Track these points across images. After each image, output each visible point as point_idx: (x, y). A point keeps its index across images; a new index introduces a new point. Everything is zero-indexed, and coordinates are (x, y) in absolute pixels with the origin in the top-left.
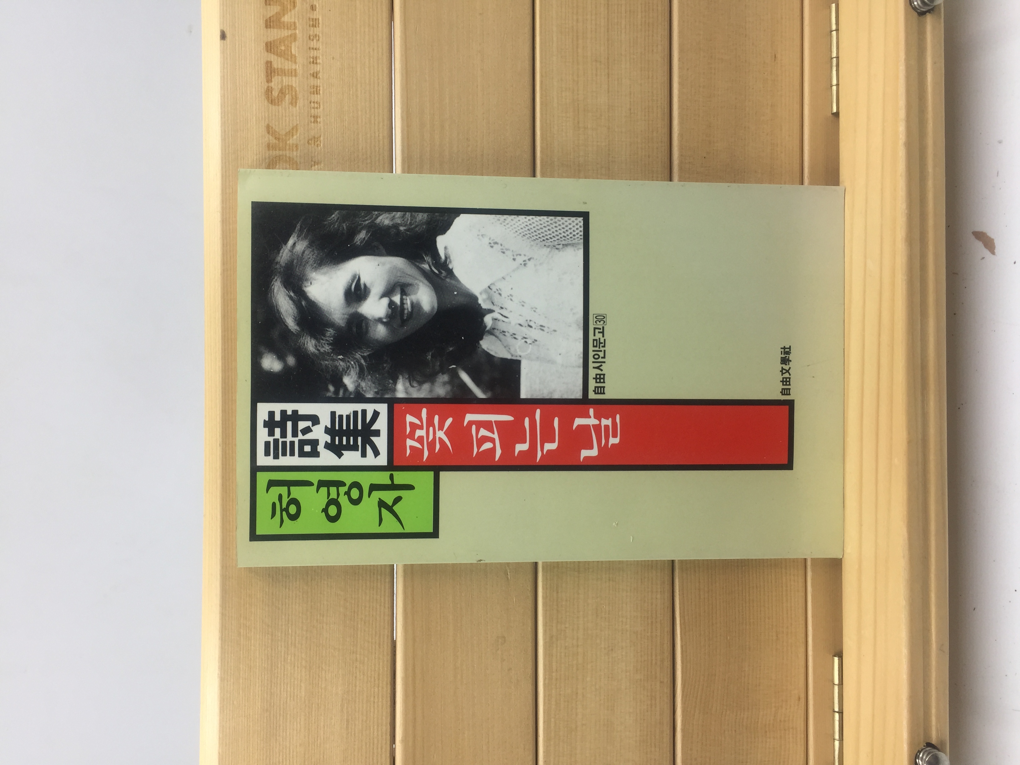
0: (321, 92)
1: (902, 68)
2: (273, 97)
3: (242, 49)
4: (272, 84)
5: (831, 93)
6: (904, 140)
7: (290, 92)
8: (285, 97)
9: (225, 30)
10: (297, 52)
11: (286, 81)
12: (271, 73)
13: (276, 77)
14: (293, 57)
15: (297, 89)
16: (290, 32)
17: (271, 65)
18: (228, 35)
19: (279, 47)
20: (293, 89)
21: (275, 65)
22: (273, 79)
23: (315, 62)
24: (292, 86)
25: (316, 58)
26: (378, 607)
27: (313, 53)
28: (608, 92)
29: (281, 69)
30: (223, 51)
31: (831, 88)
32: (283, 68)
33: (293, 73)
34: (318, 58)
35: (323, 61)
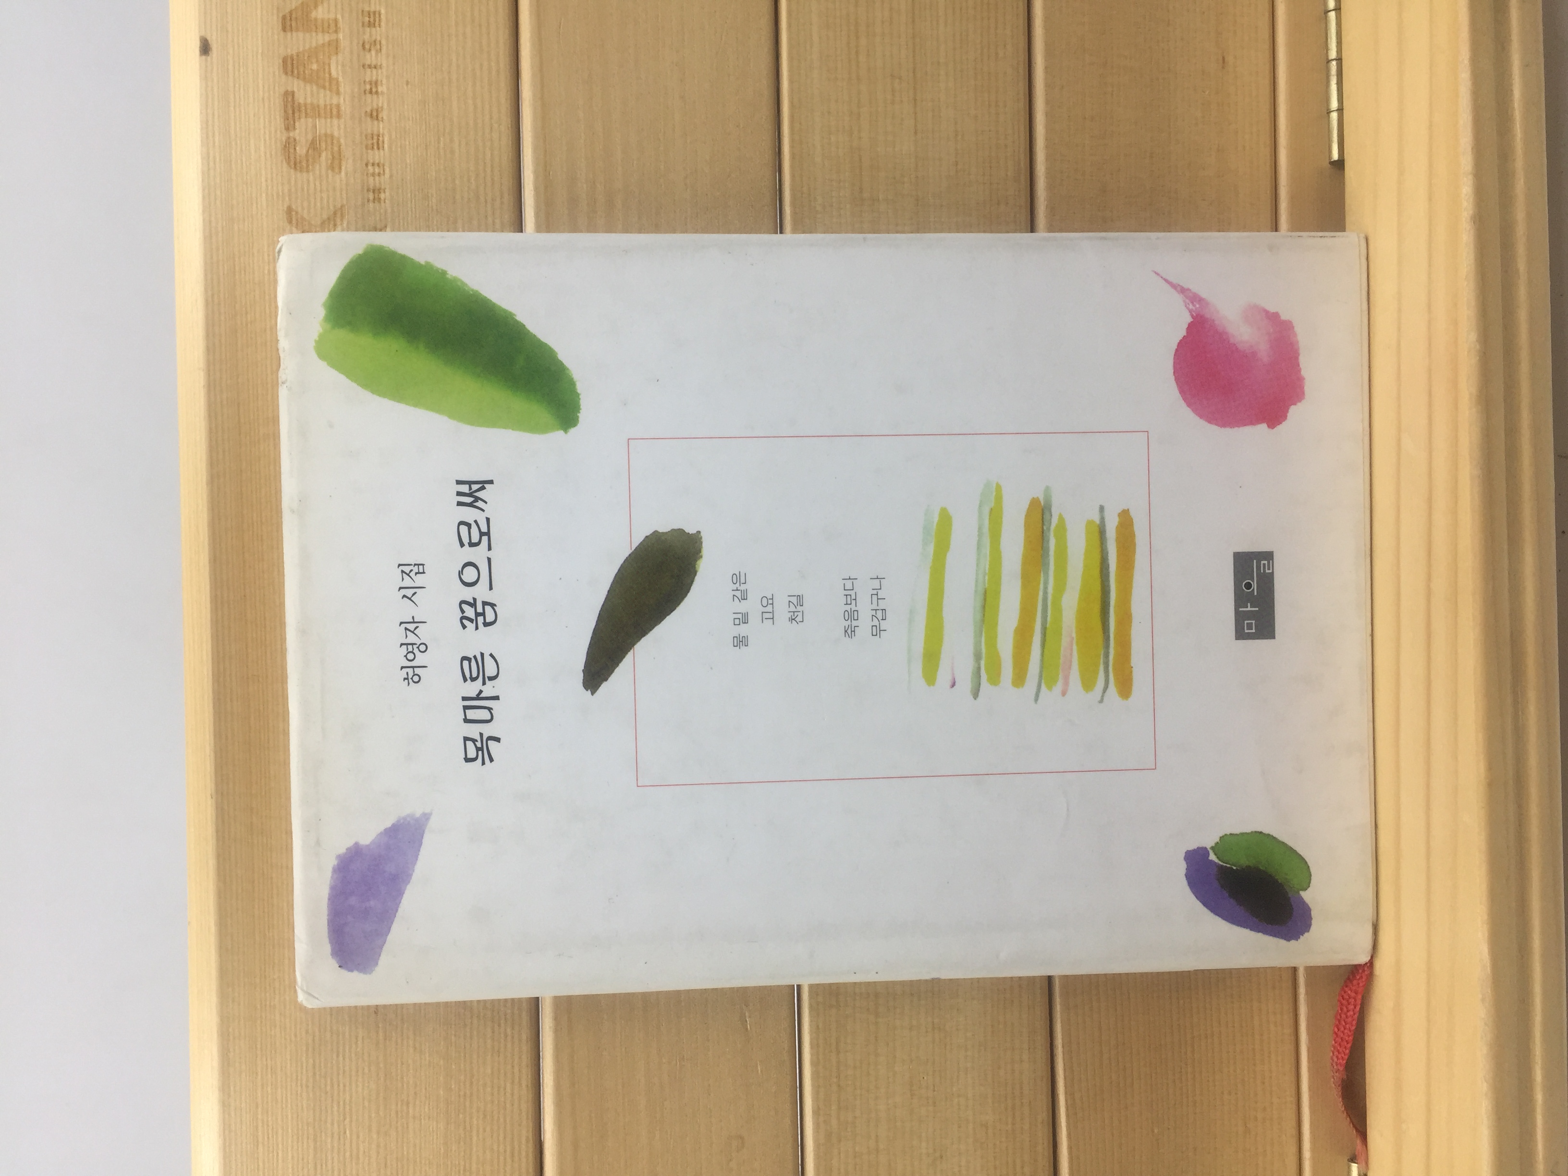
0: (386, 146)
1: (1465, 76)
2: (298, 157)
3: (239, 71)
4: (296, 134)
5: (1329, 126)
6: (1471, 212)
7: (329, 148)
8: (320, 157)
9: (209, 39)
10: (341, 74)
11: (322, 126)
12: (293, 113)
13: (303, 120)
14: (334, 82)
15: (342, 141)
16: (327, 38)
17: (293, 97)
18: (214, 46)
19: (308, 65)
20: (335, 142)
21: (300, 98)
22: (297, 124)
23: (374, 90)
24: (332, 136)
25: (376, 83)
26: (508, 1085)
27: (369, 75)
28: (916, 133)
29: (312, 104)
30: (206, 77)
31: (1329, 116)
32: (315, 102)
33: (335, 112)
34: (379, 82)
35: (388, 89)
